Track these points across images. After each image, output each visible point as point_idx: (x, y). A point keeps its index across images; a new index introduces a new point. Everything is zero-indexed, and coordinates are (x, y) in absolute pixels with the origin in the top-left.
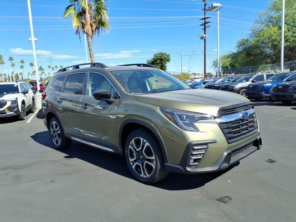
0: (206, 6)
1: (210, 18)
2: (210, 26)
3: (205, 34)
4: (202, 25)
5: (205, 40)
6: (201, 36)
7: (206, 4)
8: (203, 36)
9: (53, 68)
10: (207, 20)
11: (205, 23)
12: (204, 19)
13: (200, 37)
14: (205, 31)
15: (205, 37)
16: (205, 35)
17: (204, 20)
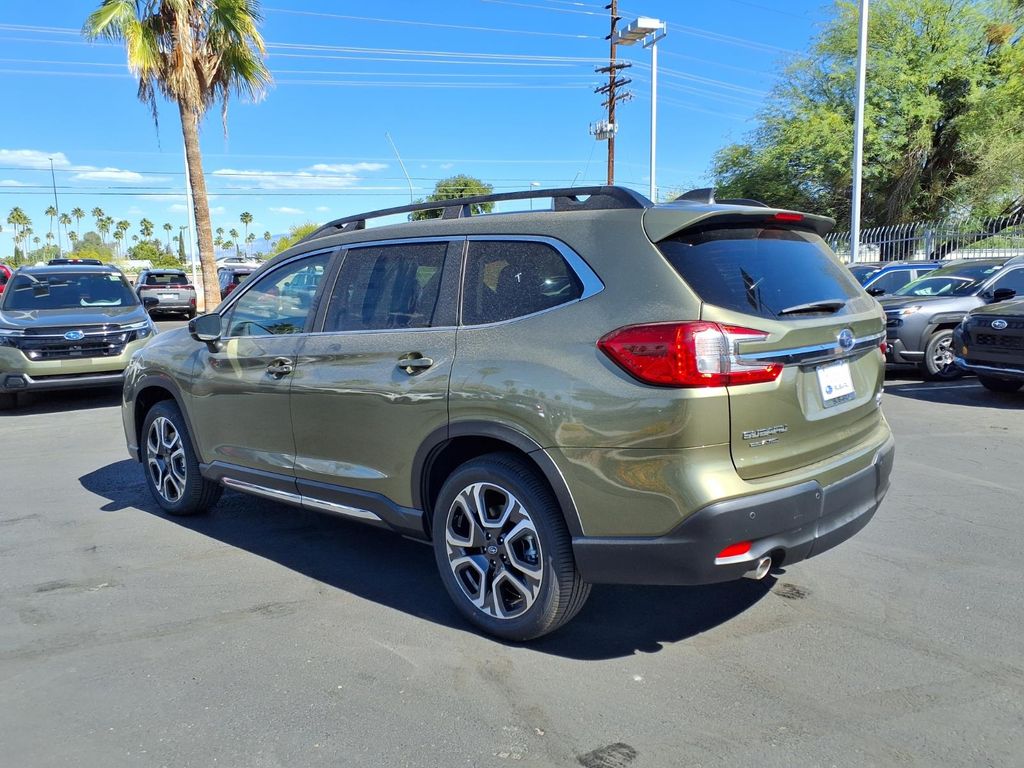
0: (616, 25)
1: (629, 66)
2: (627, 95)
3: (612, 122)
4: (603, 89)
5: (611, 142)
6: (599, 126)
7: (618, 19)
8: (604, 130)
9: (65, 216)
10: (620, 75)
11: (613, 84)
12: (610, 69)
13: (593, 131)
14: (611, 110)
15: (611, 131)
16: (610, 126)
17: (608, 74)
